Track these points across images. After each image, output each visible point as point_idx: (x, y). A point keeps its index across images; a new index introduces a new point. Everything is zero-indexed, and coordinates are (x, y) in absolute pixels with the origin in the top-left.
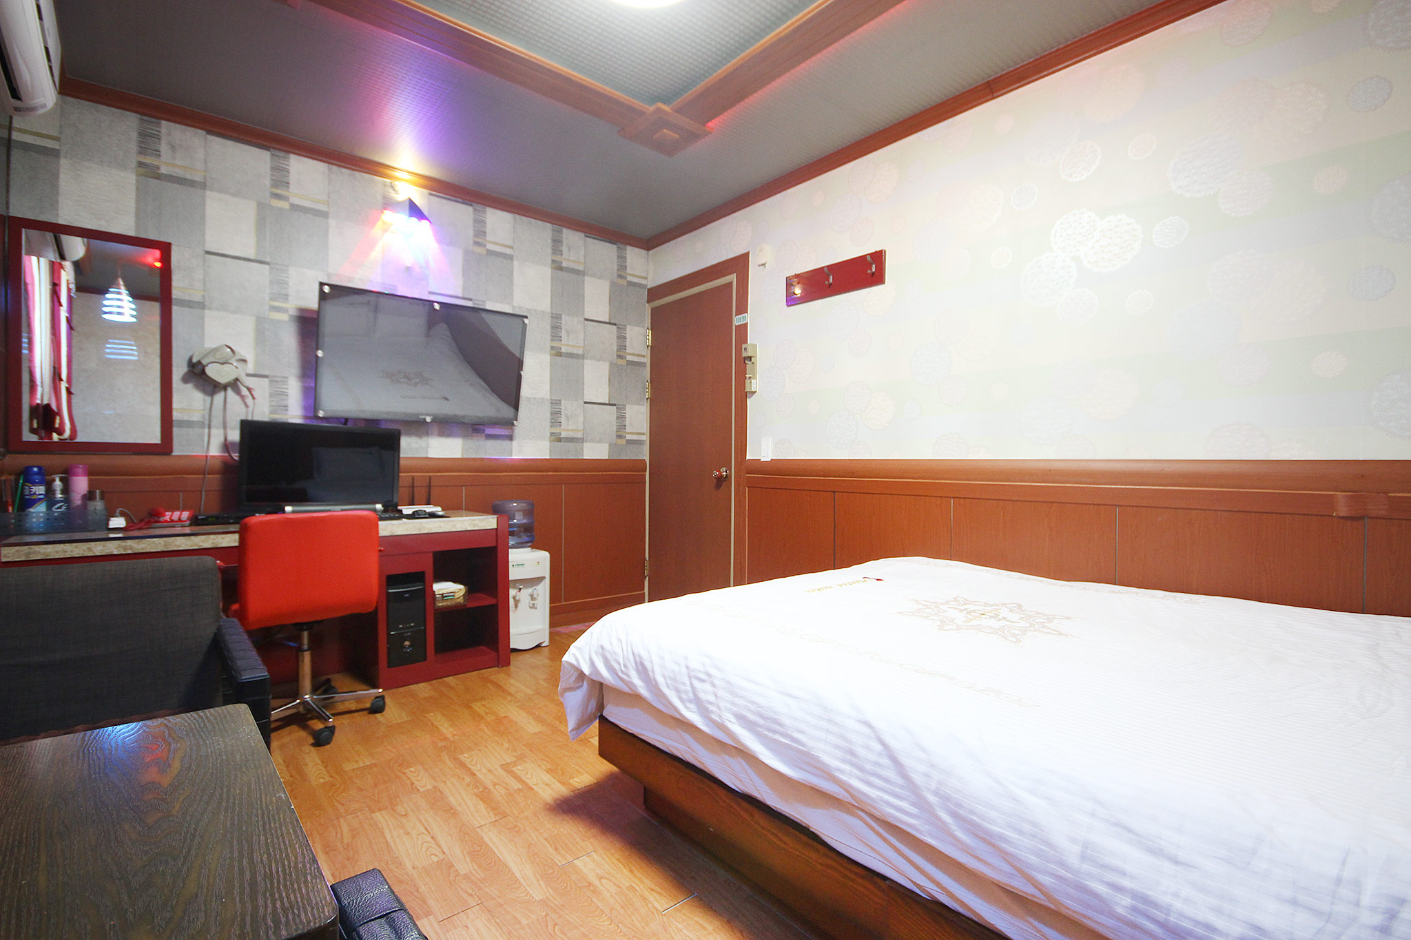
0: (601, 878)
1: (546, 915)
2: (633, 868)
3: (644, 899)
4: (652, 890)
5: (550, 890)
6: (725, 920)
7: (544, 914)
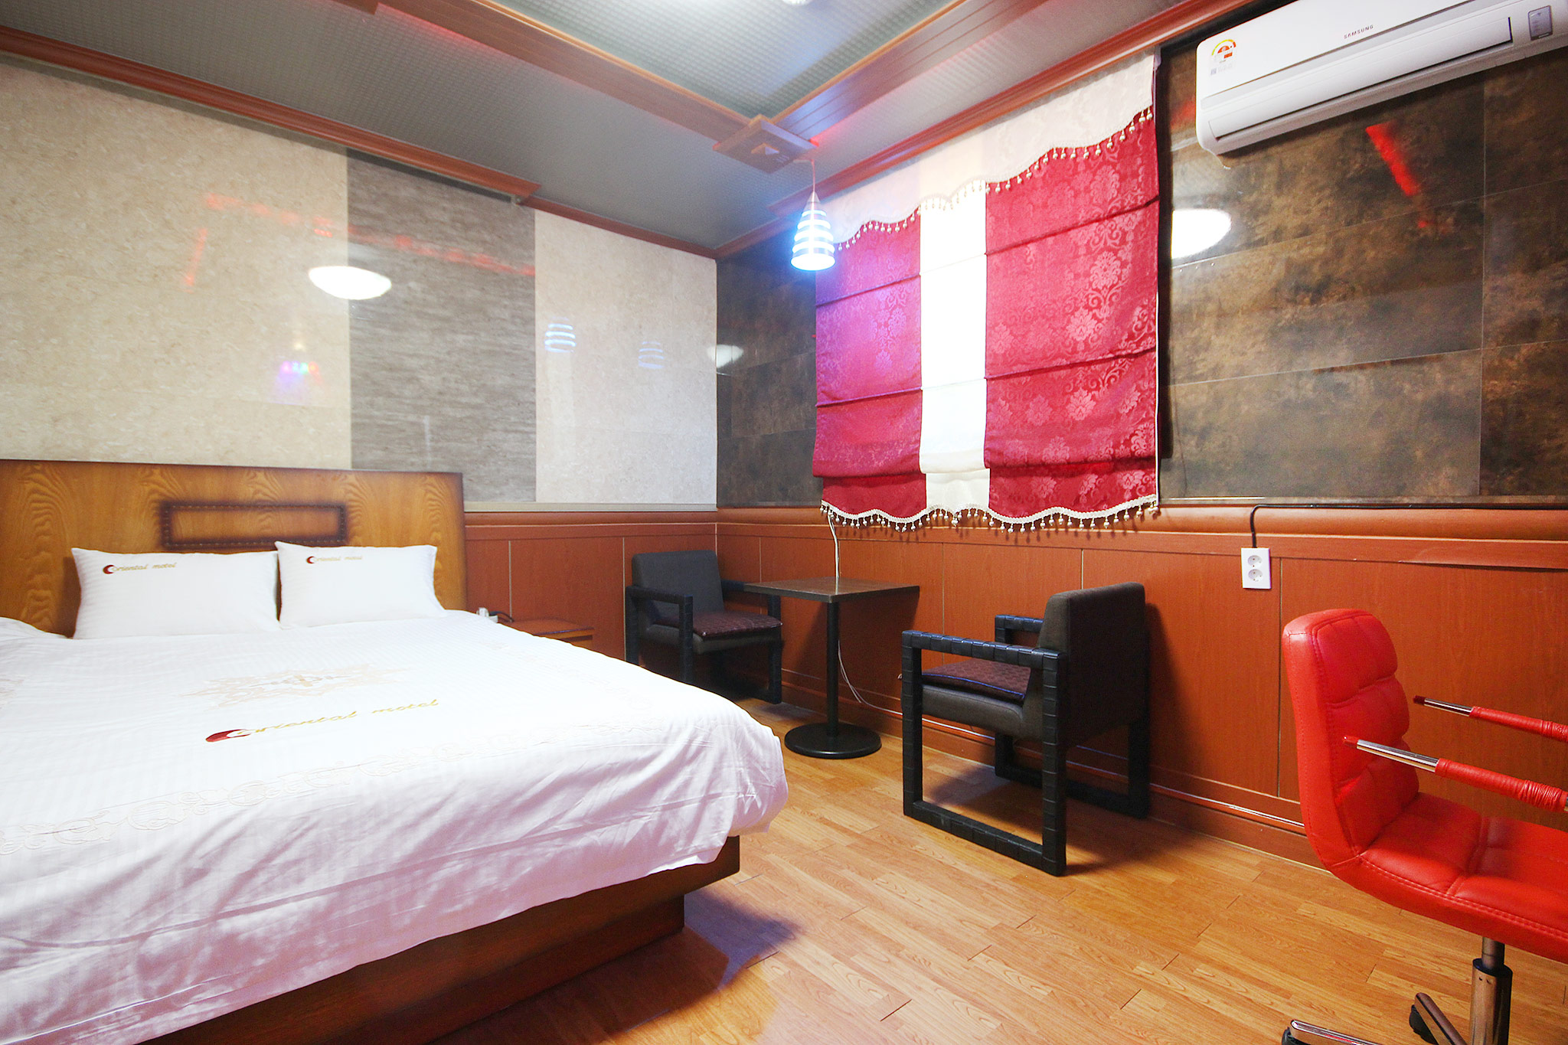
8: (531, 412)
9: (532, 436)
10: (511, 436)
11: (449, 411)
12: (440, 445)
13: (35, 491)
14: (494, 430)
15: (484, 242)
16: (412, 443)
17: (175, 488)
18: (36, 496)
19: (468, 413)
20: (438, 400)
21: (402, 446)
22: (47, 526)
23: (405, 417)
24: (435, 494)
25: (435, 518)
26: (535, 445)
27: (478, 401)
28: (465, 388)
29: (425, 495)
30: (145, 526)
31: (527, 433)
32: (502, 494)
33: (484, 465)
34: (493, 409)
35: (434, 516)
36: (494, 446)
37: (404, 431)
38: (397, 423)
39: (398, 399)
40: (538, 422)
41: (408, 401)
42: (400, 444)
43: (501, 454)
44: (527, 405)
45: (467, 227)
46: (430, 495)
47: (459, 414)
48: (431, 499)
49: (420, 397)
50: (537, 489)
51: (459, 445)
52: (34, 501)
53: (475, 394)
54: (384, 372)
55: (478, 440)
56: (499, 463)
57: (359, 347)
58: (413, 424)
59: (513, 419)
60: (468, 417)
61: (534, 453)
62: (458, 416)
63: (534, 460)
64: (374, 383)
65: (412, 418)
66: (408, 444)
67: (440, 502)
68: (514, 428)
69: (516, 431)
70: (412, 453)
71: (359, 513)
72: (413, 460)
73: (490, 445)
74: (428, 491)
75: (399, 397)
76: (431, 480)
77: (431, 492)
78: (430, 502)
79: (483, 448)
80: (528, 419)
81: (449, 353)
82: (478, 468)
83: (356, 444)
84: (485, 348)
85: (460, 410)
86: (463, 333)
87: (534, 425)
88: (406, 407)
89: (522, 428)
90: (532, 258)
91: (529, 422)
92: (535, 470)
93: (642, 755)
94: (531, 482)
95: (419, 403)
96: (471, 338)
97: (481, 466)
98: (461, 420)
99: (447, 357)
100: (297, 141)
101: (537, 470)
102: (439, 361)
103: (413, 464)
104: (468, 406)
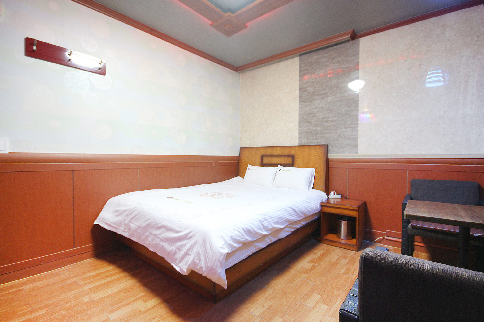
0: (263, 306)
1: (288, 315)
2: (257, 299)
3: (269, 295)
4: (265, 294)
5: (275, 318)
6: (270, 281)
7: (287, 316)
8: (356, 119)
9: (356, 128)
10: (347, 129)
11: (325, 124)
12: (322, 136)
13: (246, 153)
14: (341, 128)
15: (339, 61)
16: (314, 136)
17: (264, 152)
18: (246, 154)
19: (332, 124)
20: (322, 121)
21: (312, 137)
22: (247, 160)
23: (312, 128)
24: (318, 152)
25: (317, 160)
26: (358, 132)
27: (336, 118)
28: (331, 115)
29: (315, 152)
30: (258, 161)
31: (354, 127)
32: (344, 151)
33: (337, 141)
34: (341, 121)
35: (316, 159)
36: (341, 134)
37: (312, 133)
38: (310, 130)
39: (310, 123)
40: (359, 122)
41: (313, 123)
42: (311, 137)
43: (344, 136)
44: (354, 117)
45: (333, 59)
46: (316, 152)
47: (329, 124)
48: (316, 154)
49: (317, 121)
50: (358, 149)
51: (329, 135)
52: (246, 155)
53: (334, 117)
54: (307, 116)
55: (335, 132)
56: (343, 140)
57: (301, 110)
58: (314, 130)
59: (348, 123)
60: (332, 125)
61: (357, 135)
62: (328, 125)
63: (357, 138)
64: (305, 119)
65: (314, 128)
66: (313, 136)
67: (319, 154)
68: (349, 126)
69: (350, 127)
70: (314, 139)
71: (297, 158)
72: (314, 141)
73: (340, 133)
74: (316, 151)
75: (311, 122)
76: (317, 147)
77: (317, 151)
78: (316, 155)
79: (337, 135)
80: (355, 122)
81: (326, 105)
82: (335, 142)
83: (300, 138)
84: (338, 99)
85: (329, 123)
86: (331, 96)
87: (357, 124)
88: (313, 125)
89: (352, 126)
90: (358, 58)
91: (355, 123)
92: (357, 141)
93: (178, 229)
94: (356, 146)
95: (316, 123)
96: (333, 97)
97: (336, 142)
98: (329, 126)
99: (325, 106)
100: (288, 59)
101: (359, 141)
102: (323, 108)
103: (314, 143)
104: (332, 121)
